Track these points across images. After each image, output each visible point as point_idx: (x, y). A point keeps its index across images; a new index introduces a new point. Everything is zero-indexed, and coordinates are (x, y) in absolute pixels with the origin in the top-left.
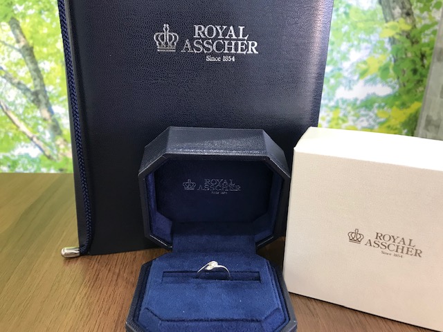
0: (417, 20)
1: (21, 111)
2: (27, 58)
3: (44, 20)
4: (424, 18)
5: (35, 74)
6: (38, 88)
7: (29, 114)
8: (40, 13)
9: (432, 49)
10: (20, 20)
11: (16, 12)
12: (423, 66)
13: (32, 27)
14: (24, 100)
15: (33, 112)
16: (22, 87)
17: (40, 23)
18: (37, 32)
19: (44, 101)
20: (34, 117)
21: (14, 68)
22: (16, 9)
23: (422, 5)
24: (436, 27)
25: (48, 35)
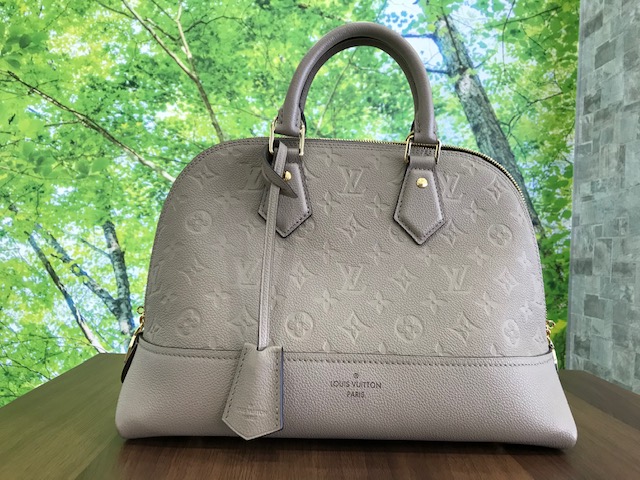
0: (546, 230)
1: (97, 322)
2: (116, 263)
3: (141, 225)
4: (553, 228)
5: (121, 281)
6: (122, 296)
7: (105, 326)
8: (139, 217)
9: (567, 261)
10: (116, 224)
11: (112, 216)
12: (561, 278)
13: (127, 231)
14: (103, 310)
15: (111, 324)
16: (103, 295)
17: (137, 227)
18: (132, 236)
19: (125, 311)
20: (110, 330)
21: (99, 274)
22: (114, 213)
23: (549, 215)
24: (569, 237)
25: (143, 240)
